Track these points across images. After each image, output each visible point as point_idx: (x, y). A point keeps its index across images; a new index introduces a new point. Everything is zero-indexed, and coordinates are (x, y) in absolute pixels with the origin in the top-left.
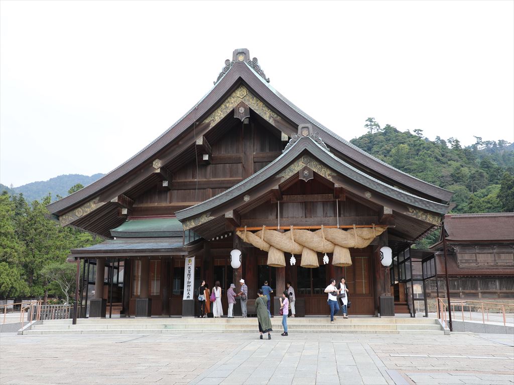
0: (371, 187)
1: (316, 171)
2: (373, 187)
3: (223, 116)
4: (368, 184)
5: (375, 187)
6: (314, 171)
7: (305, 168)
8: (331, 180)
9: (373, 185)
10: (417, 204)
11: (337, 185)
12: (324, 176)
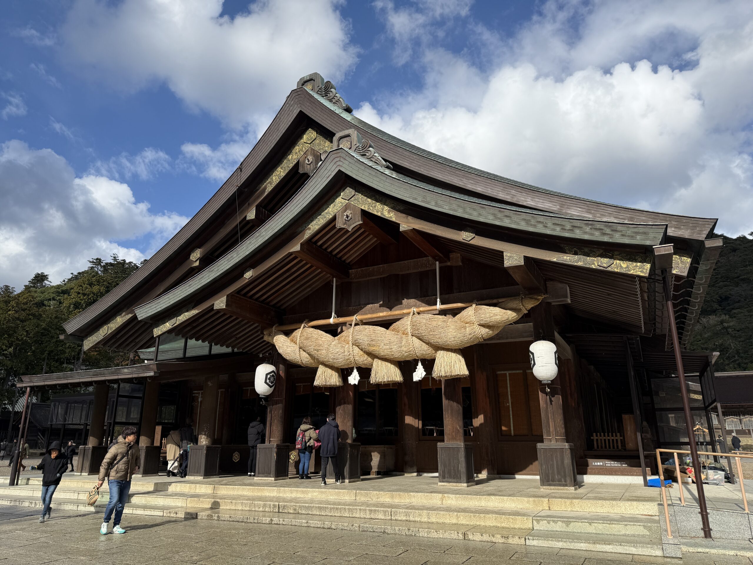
0: (466, 216)
1: (366, 208)
2: (470, 214)
3: (283, 174)
4: (460, 210)
5: (475, 213)
6: (362, 210)
7: (346, 207)
8: (394, 219)
9: (471, 211)
10: (577, 231)
11: (404, 227)
12: (379, 214)
